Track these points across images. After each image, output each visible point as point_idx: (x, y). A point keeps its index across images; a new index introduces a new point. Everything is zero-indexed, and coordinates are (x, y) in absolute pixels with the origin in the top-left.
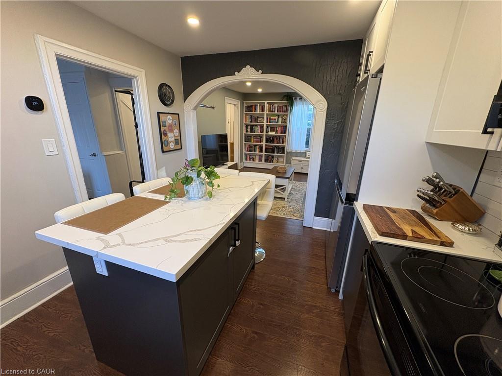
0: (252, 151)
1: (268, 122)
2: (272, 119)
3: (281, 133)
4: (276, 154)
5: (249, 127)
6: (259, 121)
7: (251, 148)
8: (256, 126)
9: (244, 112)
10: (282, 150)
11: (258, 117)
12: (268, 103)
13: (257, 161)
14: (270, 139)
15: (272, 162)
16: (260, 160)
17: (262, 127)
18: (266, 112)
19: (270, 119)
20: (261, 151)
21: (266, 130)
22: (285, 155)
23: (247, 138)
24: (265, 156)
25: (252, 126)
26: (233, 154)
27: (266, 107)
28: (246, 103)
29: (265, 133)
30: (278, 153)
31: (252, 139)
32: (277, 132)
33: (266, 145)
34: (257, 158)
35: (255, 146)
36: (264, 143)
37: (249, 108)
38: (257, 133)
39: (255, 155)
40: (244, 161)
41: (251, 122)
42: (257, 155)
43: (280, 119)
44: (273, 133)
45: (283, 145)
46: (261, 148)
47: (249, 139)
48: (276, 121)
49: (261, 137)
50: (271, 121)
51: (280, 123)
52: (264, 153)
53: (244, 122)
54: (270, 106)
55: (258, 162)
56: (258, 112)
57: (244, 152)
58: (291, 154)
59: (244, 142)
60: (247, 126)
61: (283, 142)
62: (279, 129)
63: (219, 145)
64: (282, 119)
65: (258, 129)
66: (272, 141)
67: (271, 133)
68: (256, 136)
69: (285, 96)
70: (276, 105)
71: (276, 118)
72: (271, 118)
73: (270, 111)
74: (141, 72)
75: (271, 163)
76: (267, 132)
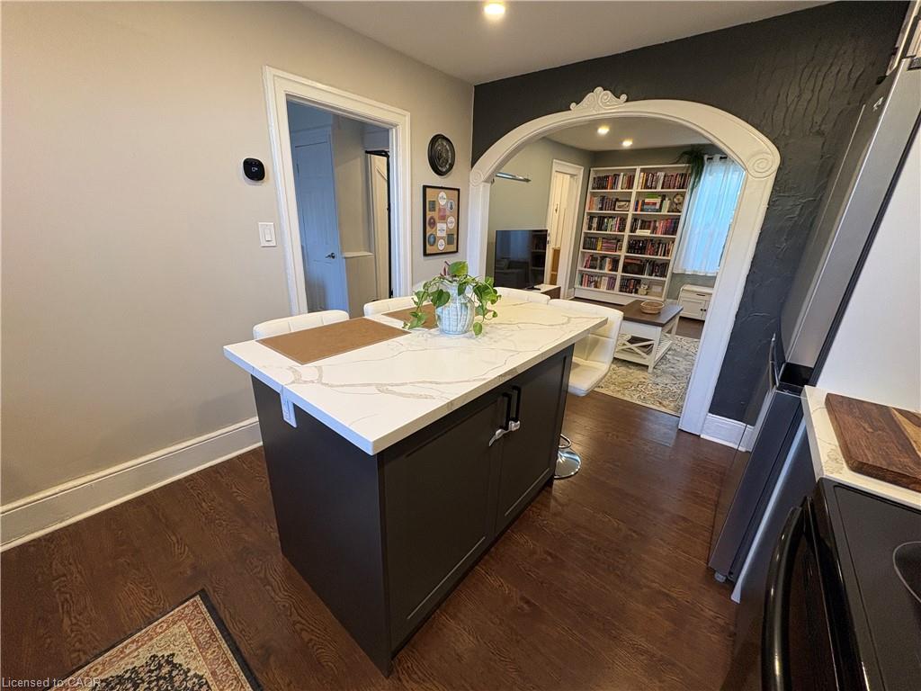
0: (595, 268)
1: (639, 209)
2: (648, 204)
3: (665, 234)
4: (645, 276)
5: (595, 220)
6: (619, 207)
7: (595, 262)
8: (612, 217)
9: (590, 190)
10: (661, 268)
11: (617, 200)
12: (642, 170)
13: (603, 288)
14: (636, 246)
15: (636, 292)
16: (611, 286)
17: (623, 220)
18: (637, 188)
19: (644, 203)
20: (615, 268)
21: (632, 227)
22: (667, 279)
23: (590, 242)
24: (623, 278)
25: (601, 218)
26: (557, 271)
27: (639, 178)
28: (596, 172)
29: (627, 233)
30: (650, 275)
31: (600, 244)
32: (654, 230)
33: (626, 257)
34: (605, 281)
35: (603, 257)
36: (623, 253)
37: (601, 182)
38: (612, 230)
39: (601, 276)
40: (577, 286)
41: (601, 209)
42: (605, 275)
43: (667, 203)
44: (647, 233)
45: (664, 258)
46: (615, 262)
47: (592, 243)
48: (658, 207)
49: (619, 240)
50: (645, 207)
51: (664, 212)
52: (619, 273)
53: (587, 210)
54: (648, 176)
55: (605, 290)
56: (619, 190)
57: (579, 268)
58: (681, 278)
59: (581, 249)
60: (591, 217)
61: (666, 253)
62: (660, 225)
63: (533, 253)
64: (671, 204)
65: (614, 223)
66: (642, 250)
67: (639, 232)
68: (607, 239)
69: (685, 153)
70: (661, 174)
71: (658, 200)
72: (647, 200)
73: (646, 187)
74: (405, 116)
75: (633, 295)
76: (633, 230)
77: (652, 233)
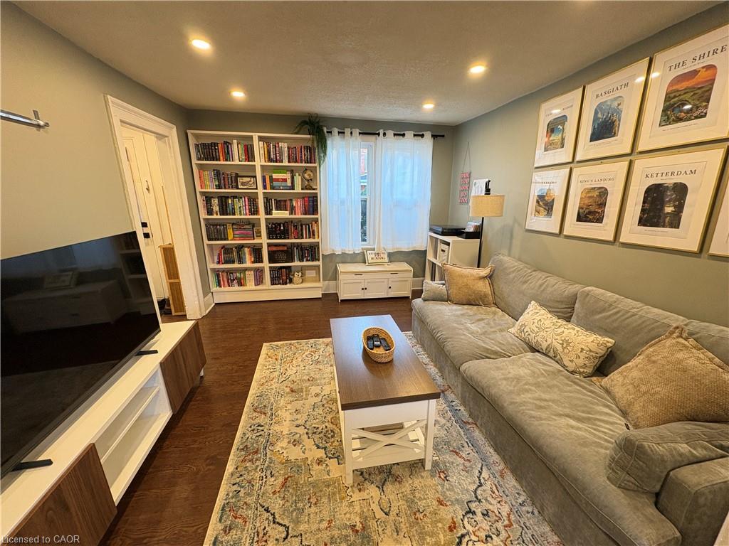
0: (233, 262)
1: (268, 186)
2: (277, 180)
3: (305, 214)
4: (297, 263)
5: (215, 202)
6: (243, 184)
7: (229, 254)
8: (234, 197)
9: (194, 161)
10: (311, 252)
13: (250, 284)
15: (291, 281)
17: (253, 201)
18: (259, 161)
19: (272, 180)
20: (258, 259)
21: (266, 208)
22: (320, 262)
23: (215, 231)
24: (272, 269)
25: (223, 200)
27: (259, 149)
28: (196, 136)
29: (262, 216)
32: (292, 210)
33: (269, 245)
34: (250, 276)
35: (240, 248)
37: (208, 151)
38: (242, 214)
39: (244, 271)
40: (214, 288)
42: (248, 269)
43: (298, 179)
44: (284, 215)
45: (311, 240)
48: (289, 183)
49: (253, 225)
50: (275, 184)
51: (298, 189)
52: (266, 264)
53: (198, 189)
54: (269, 146)
56: (237, 162)
57: (211, 265)
58: (333, 259)
59: (206, 242)
60: (208, 198)
61: (312, 234)
62: (297, 204)
64: (303, 179)
66: (285, 234)
67: (277, 214)
71: (288, 176)
72: (275, 176)
73: (270, 160)
75: (288, 286)
76: (268, 212)
77: (291, 213)
